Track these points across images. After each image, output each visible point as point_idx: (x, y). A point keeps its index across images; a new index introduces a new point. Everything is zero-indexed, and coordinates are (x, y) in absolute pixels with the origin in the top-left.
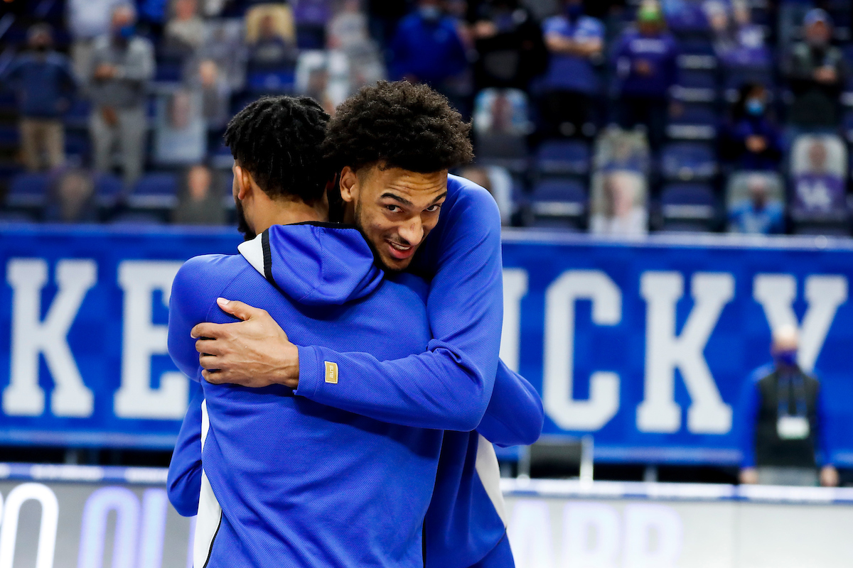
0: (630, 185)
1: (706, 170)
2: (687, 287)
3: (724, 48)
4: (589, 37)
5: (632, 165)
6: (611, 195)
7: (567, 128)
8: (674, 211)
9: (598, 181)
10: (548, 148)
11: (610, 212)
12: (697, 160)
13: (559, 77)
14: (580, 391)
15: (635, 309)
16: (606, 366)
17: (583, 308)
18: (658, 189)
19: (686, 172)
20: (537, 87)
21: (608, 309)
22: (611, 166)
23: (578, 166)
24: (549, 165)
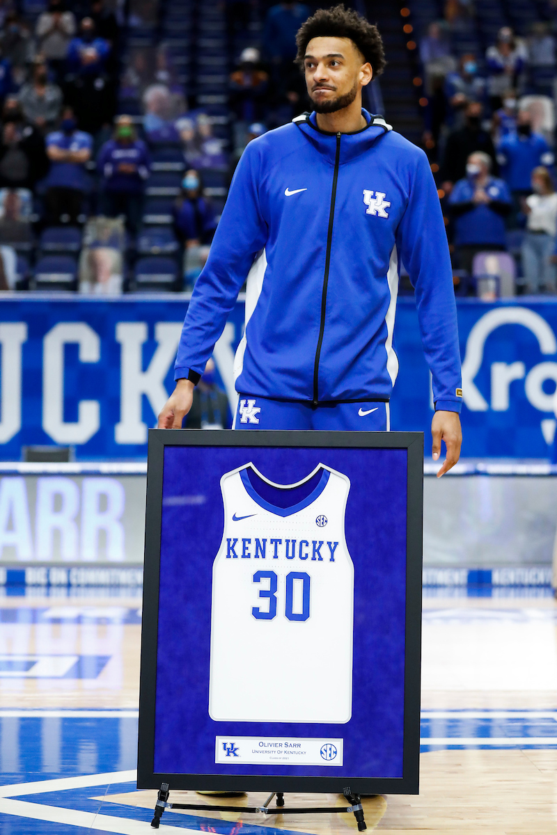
0: (109, 258)
1: (171, 247)
2: (151, 333)
3: (191, 156)
4: (80, 147)
5: (112, 243)
6: (94, 265)
7: (65, 218)
8: (143, 278)
9: (85, 255)
10: (49, 233)
11: (94, 279)
12: (165, 241)
13: (57, 178)
14: (70, 415)
15: (112, 350)
16: (90, 396)
17: (71, 350)
18: (132, 262)
19: (156, 249)
20: (42, 189)
21: (90, 351)
22: (97, 244)
23: (73, 246)
24: (50, 246)
